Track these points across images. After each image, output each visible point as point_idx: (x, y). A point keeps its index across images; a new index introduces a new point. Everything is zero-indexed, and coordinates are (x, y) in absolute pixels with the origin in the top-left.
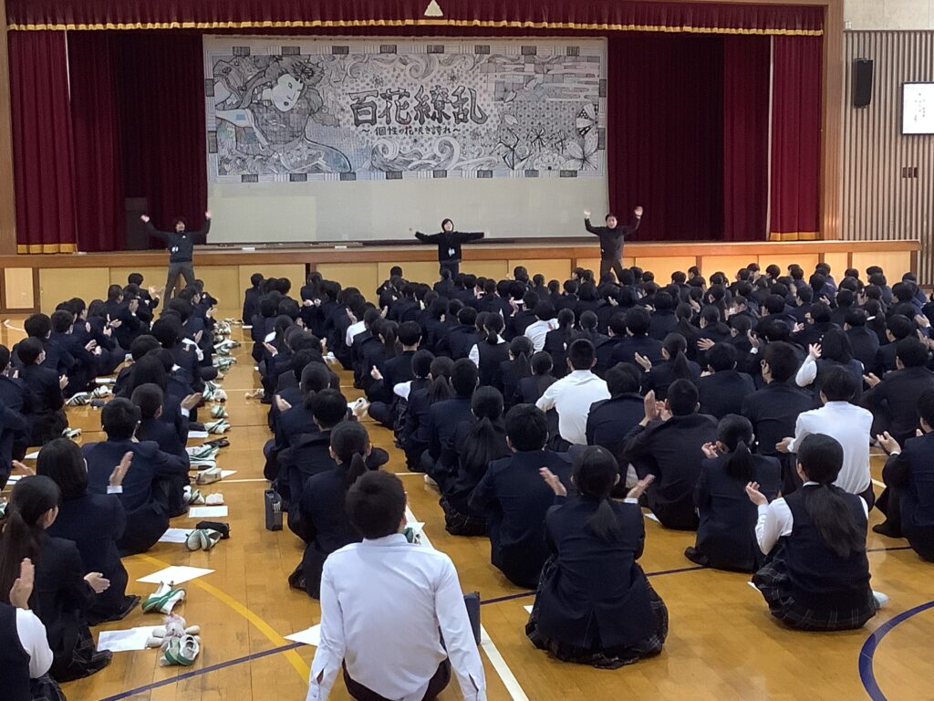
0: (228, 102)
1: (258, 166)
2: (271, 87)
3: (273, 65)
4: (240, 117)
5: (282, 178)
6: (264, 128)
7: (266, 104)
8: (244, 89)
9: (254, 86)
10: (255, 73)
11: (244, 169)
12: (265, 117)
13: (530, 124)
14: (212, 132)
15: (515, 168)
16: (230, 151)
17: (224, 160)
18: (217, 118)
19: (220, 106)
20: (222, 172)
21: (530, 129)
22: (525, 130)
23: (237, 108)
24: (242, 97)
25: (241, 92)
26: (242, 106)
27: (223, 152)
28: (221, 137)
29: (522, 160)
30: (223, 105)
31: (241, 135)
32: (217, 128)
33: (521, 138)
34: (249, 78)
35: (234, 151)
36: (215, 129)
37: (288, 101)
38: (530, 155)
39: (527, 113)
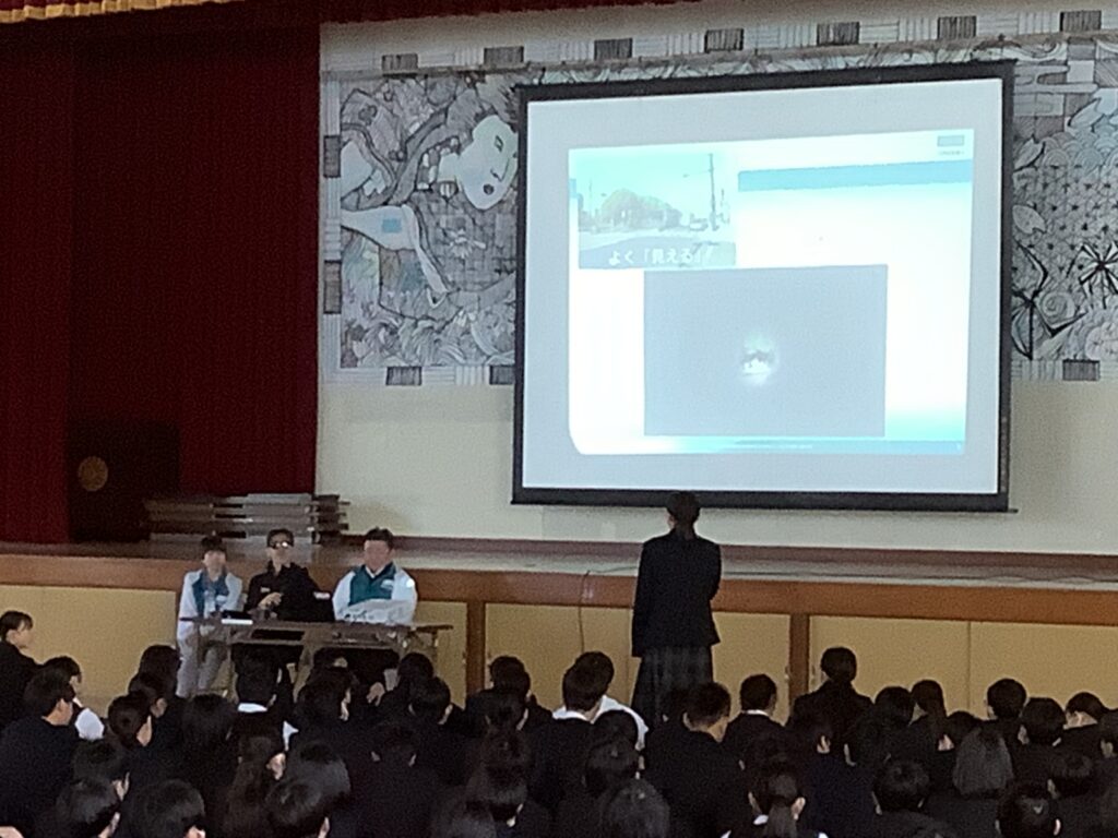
0: (368, 189)
1: (422, 344)
2: (458, 149)
3: (465, 94)
4: (391, 226)
5: (473, 376)
6: (440, 250)
7: (446, 191)
8: (402, 156)
9: (423, 148)
10: (426, 117)
11: (393, 354)
12: (443, 225)
13: (1078, 227)
14: (332, 262)
15: (1035, 355)
16: (366, 308)
17: (354, 333)
18: (343, 227)
19: (351, 200)
20: (348, 360)
21: (1079, 242)
22: (1066, 248)
23: (385, 204)
24: (396, 175)
25: (396, 164)
26: (395, 199)
27: (353, 312)
28: (351, 273)
29: (1054, 332)
30: (357, 198)
31: (391, 267)
32: (342, 253)
33: (1054, 271)
34: (412, 131)
35: (375, 308)
36: (338, 257)
37: (494, 182)
38: (1077, 317)
39: (1072, 201)
